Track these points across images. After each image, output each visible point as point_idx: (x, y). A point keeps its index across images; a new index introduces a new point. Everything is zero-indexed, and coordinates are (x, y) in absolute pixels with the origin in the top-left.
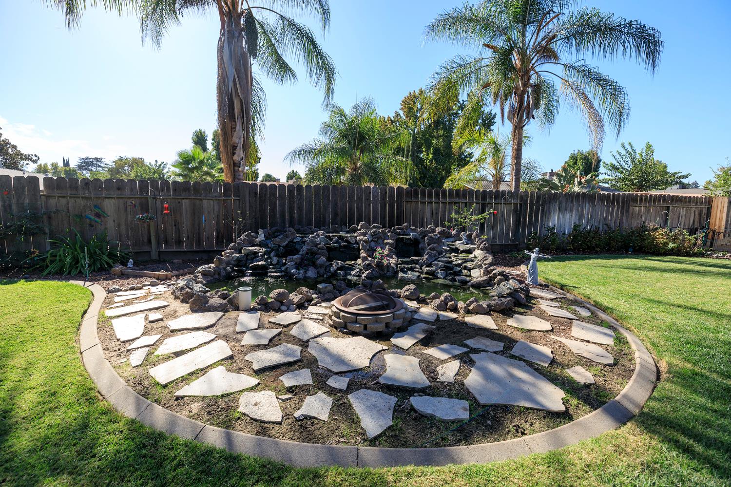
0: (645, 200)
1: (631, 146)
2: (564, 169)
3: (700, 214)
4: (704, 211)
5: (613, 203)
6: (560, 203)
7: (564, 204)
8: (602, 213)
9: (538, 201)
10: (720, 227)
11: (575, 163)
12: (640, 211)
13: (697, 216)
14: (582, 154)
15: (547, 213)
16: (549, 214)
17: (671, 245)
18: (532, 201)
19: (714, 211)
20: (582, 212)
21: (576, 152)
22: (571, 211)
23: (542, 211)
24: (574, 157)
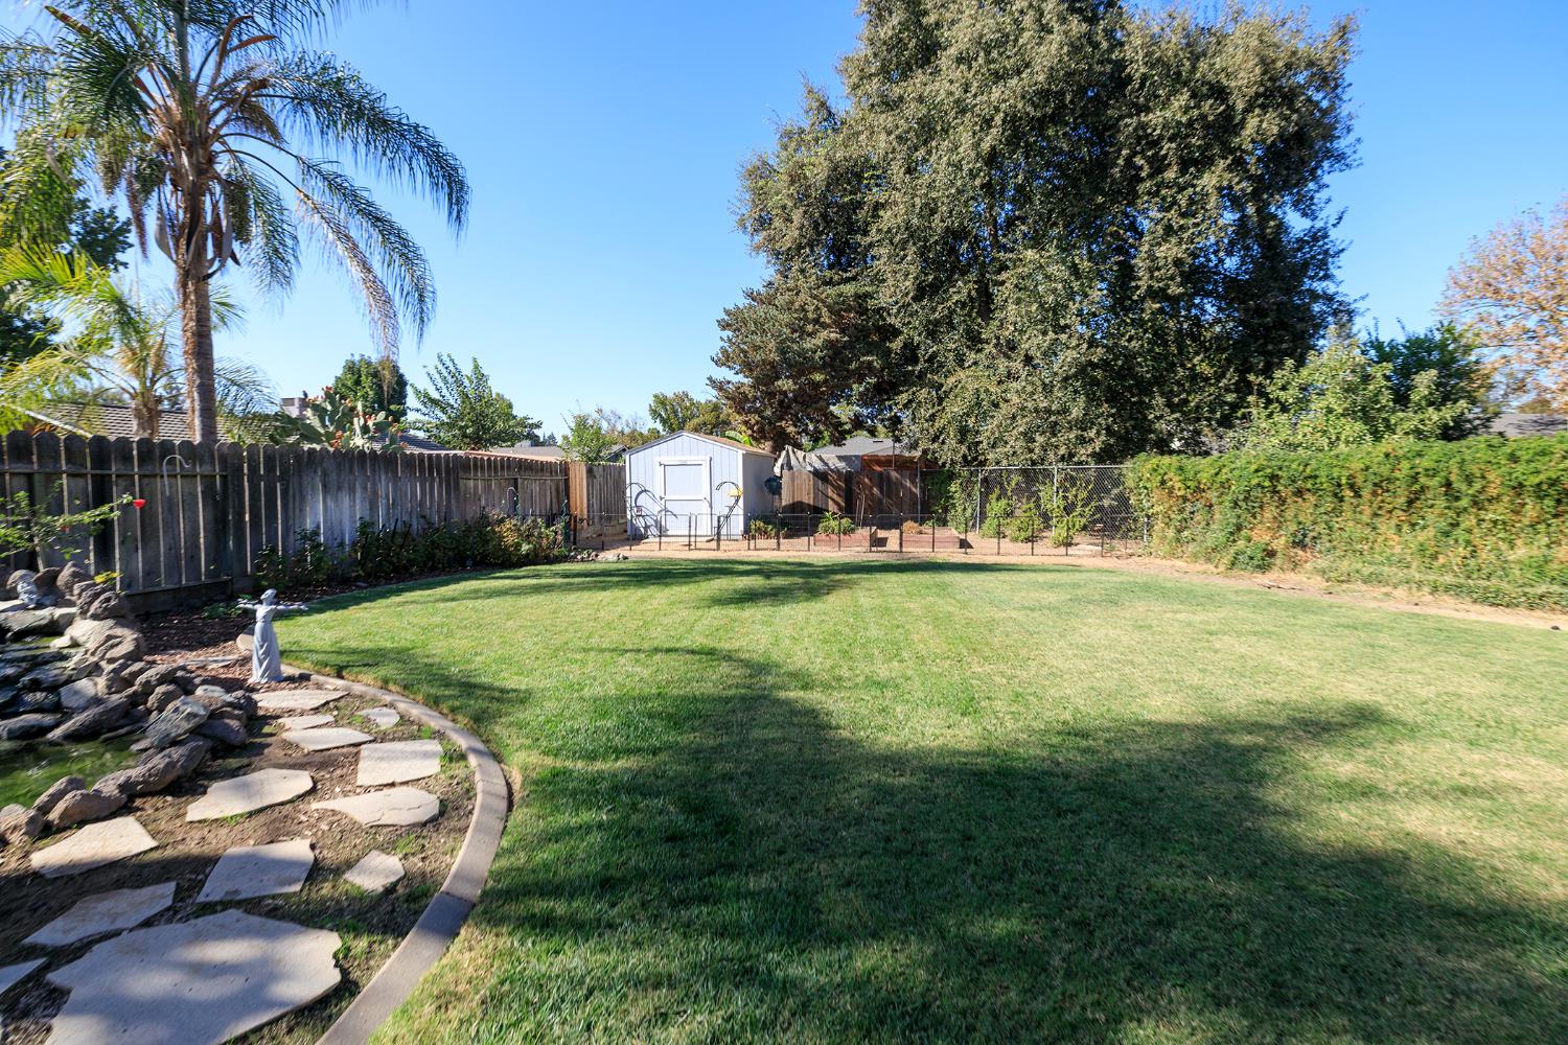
0: (482, 468)
1: (452, 361)
2: (329, 396)
3: (557, 490)
4: (562, 486)
5: (431, 473)
6: (325, 474)
7: (333, 477)
8: (414, 493)
9: (270, 468)
10: (582, 510)
11: (358, 382)
12: (476, 487)
13: (554, 493)
14: (369, 364)
15: (295, 501)
16: (303, 499)
17: (525, 547)
18: (253, 470)
19: (572, 484)
20: (375, 493)
21: (357, 358)
22: (352, 490)
23: (285, 493)
24: (351, 368)
